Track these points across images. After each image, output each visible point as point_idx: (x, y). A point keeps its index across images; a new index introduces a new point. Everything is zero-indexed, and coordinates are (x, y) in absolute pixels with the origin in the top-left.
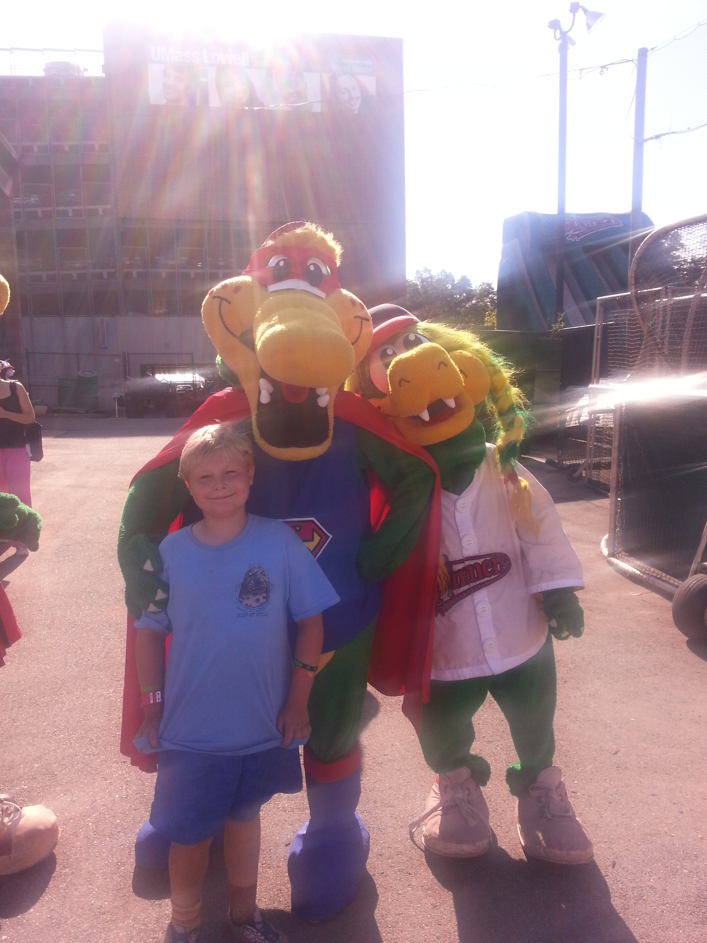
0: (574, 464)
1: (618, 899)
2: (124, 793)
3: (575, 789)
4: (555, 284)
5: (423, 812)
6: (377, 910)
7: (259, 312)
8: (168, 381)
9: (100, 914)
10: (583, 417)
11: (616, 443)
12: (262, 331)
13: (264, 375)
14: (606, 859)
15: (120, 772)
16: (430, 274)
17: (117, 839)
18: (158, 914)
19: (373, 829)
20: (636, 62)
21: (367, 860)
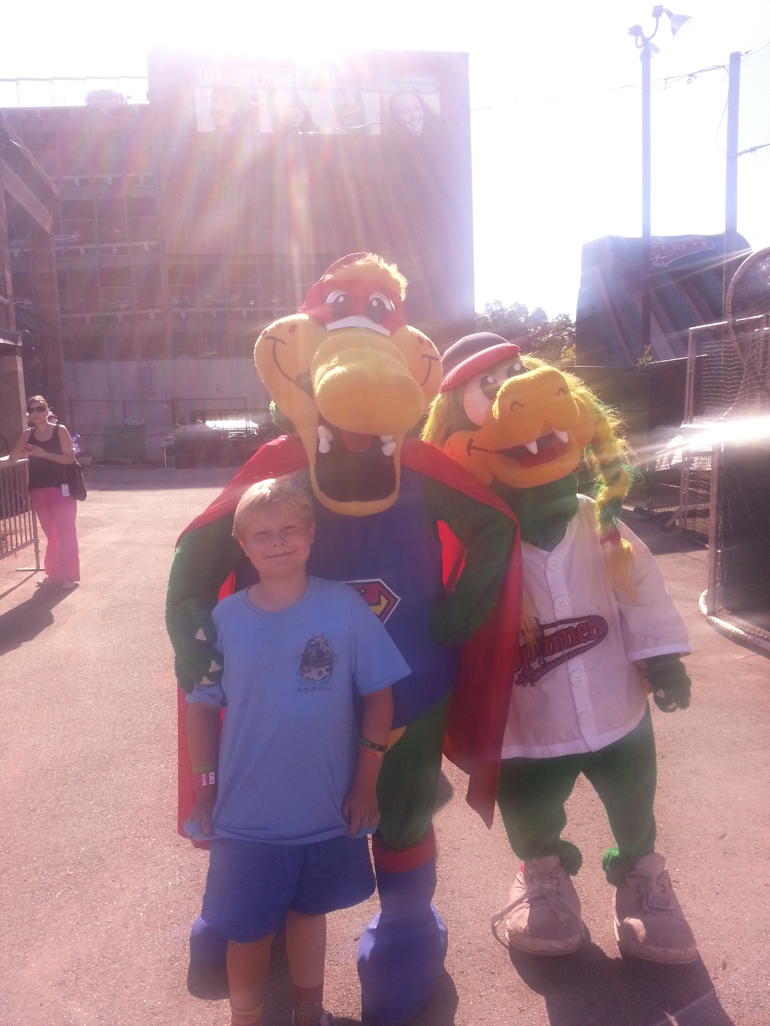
0: (666, 512)
1: (731, 1006)
2: (177, 880)
3: (677, 878)
4: (641, 315)
5: (506, 904)
6: (457, 1014)
7: (317, 353)
8: (220, 428)
9: (152, 1015)
10: (675, 460)
11: (714, 489)
12: (321, 374)
13: (322, 421)
14: (715, 959)
15: (173, 856)
16: (501, 306)
17: (170, 931)
18: (215, 1016)
19: (451, 922)
20: (728, 68)
21: (445, 957)
